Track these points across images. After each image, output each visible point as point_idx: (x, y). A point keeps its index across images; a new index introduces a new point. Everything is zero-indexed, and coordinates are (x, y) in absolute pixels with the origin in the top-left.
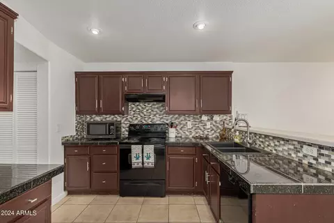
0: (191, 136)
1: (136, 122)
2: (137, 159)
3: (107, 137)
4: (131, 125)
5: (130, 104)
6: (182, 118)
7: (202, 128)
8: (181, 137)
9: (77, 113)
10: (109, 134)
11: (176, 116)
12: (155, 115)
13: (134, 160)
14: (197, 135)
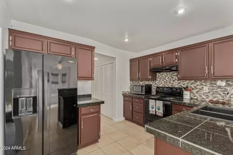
0: (207, 100)
1: (161, 86)
2: (152, 108)
3: (141, 93)
4: (157, 87)
5: (157, 73)
6: (198, 83)
7: (222, 93)
8: (197, 99)
9: (131, 80)
10: (142, 92)
11: (193, 81)
12: (174, 81)
13: (150, 109)
14: (215, 100)
